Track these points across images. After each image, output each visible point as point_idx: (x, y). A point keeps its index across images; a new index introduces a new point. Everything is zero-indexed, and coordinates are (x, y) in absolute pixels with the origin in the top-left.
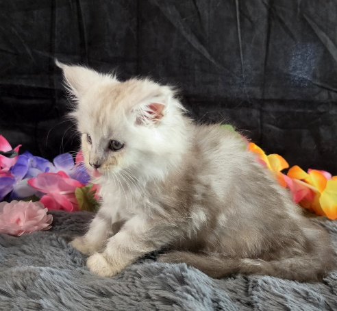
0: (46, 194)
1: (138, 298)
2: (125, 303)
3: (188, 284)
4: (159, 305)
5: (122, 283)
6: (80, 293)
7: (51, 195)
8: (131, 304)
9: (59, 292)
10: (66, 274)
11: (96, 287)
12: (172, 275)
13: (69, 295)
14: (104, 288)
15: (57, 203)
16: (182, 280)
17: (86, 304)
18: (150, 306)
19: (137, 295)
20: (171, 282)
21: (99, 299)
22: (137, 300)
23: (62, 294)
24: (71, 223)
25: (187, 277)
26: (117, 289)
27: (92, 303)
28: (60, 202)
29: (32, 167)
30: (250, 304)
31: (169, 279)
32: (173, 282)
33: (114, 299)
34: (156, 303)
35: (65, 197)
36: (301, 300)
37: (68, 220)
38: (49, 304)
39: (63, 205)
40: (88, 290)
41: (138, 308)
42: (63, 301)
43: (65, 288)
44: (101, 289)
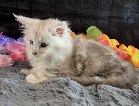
0: (13, 53)
1: (47, 91)
2: (41, 93)
3: (70, 86)
4: (56, 94)
5: (41, 86)
6: (21, 89)
7: (15, 53)
8: (44, 94)
9: (11, 88)
10: (16, 82)
11: (29, 87)
12: (63, 82)
13: (16, 90)
14: (32, 88)
15: (17, 57)
16: (67, 84)
17: (24, 93)
18: (52, 94)
19: (47, 90)
20: (62, 85)
21: (29, 92)
23: (13, 89)
24: (22, 64)
25: (70, 83)
26: (38, 88)
27: (26, 93)
28: (19, 56)
29: (7, 42)
30: (97, 96)
31: (62, 84)
32: (63, 85)
33: (36, 92)
34: (55, 93)
35: (21, 55)
36: (120, 95)
37: (21, 63)
38: (6, 92)
39: (20, 58)
41: (47, 95)
42: (13, 91)
43: (14, 86)
44: (31, 88)
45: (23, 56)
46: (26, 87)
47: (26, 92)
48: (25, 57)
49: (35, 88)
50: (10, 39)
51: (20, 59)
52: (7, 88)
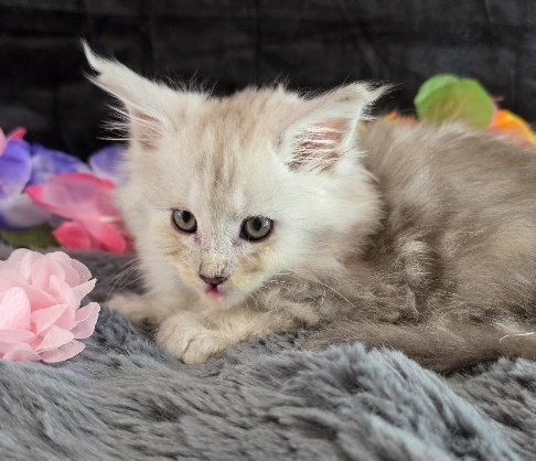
0: (70, 220)
2: (211, 432)
3: (367, 389)
4: (294, 436)
5: (210, 388)
6: (98, 415)
7: (81, 222)
8: (227, 436)
9: (42, 410)
11: (142, 397)
13: (68, 418)
15: (92, 238)
16: (351, 381)
17: (111, 440)
21: (144, 426)
22: (243, 427)
23: (47, 418)
26: (196, 400)
27: (126, 437)
28: (97, 234)
29: (45, 170)
32: (328, 388)
33: (186, 423)
34: (288, 434)
35: (111, 227)
40: (122, 407)
41: (245, 444)
42: (50, 432)
43: (60, 401)
46: (124, 402)
47: (127, 428)
49: (178, 401)
50: (57, 160)
51: (104, 248)
52: (15, 408)
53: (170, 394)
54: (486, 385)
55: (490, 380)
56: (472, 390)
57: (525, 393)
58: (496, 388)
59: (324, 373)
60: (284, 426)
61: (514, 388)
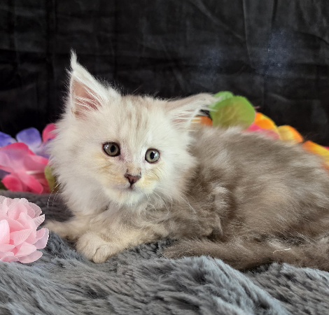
0: (9, 173)
1: (145, 299)
2: (126, 305)
3: (210, 282)
7: (16, 175)
8: (135, 307)
9: (34, 292)
13: (48, 296)
14: (94, 285)
15: (23, 184)
18: (164, 309)
21: (89, 301)
22: (143, 302)
23: (38, 295)
27: (80, 306)
28: (27, 182)
34: (170, 307)
40: (73, 290)
42: (41, 304)
44: (91, 286)
45: (37, 181)
46: (74, 287)
47: (79, 302)
48: (43, 185)
49: (103, 287)
51: (29, 190)
52: (19, 291)
53: (98, 283)
54: (269, 279)
55: (270, 276)
56: (260, 281)
57: (290, 283)
58: (274, 280)
59: (186, 273)
60: (167, 302)
61: (283, 280)
